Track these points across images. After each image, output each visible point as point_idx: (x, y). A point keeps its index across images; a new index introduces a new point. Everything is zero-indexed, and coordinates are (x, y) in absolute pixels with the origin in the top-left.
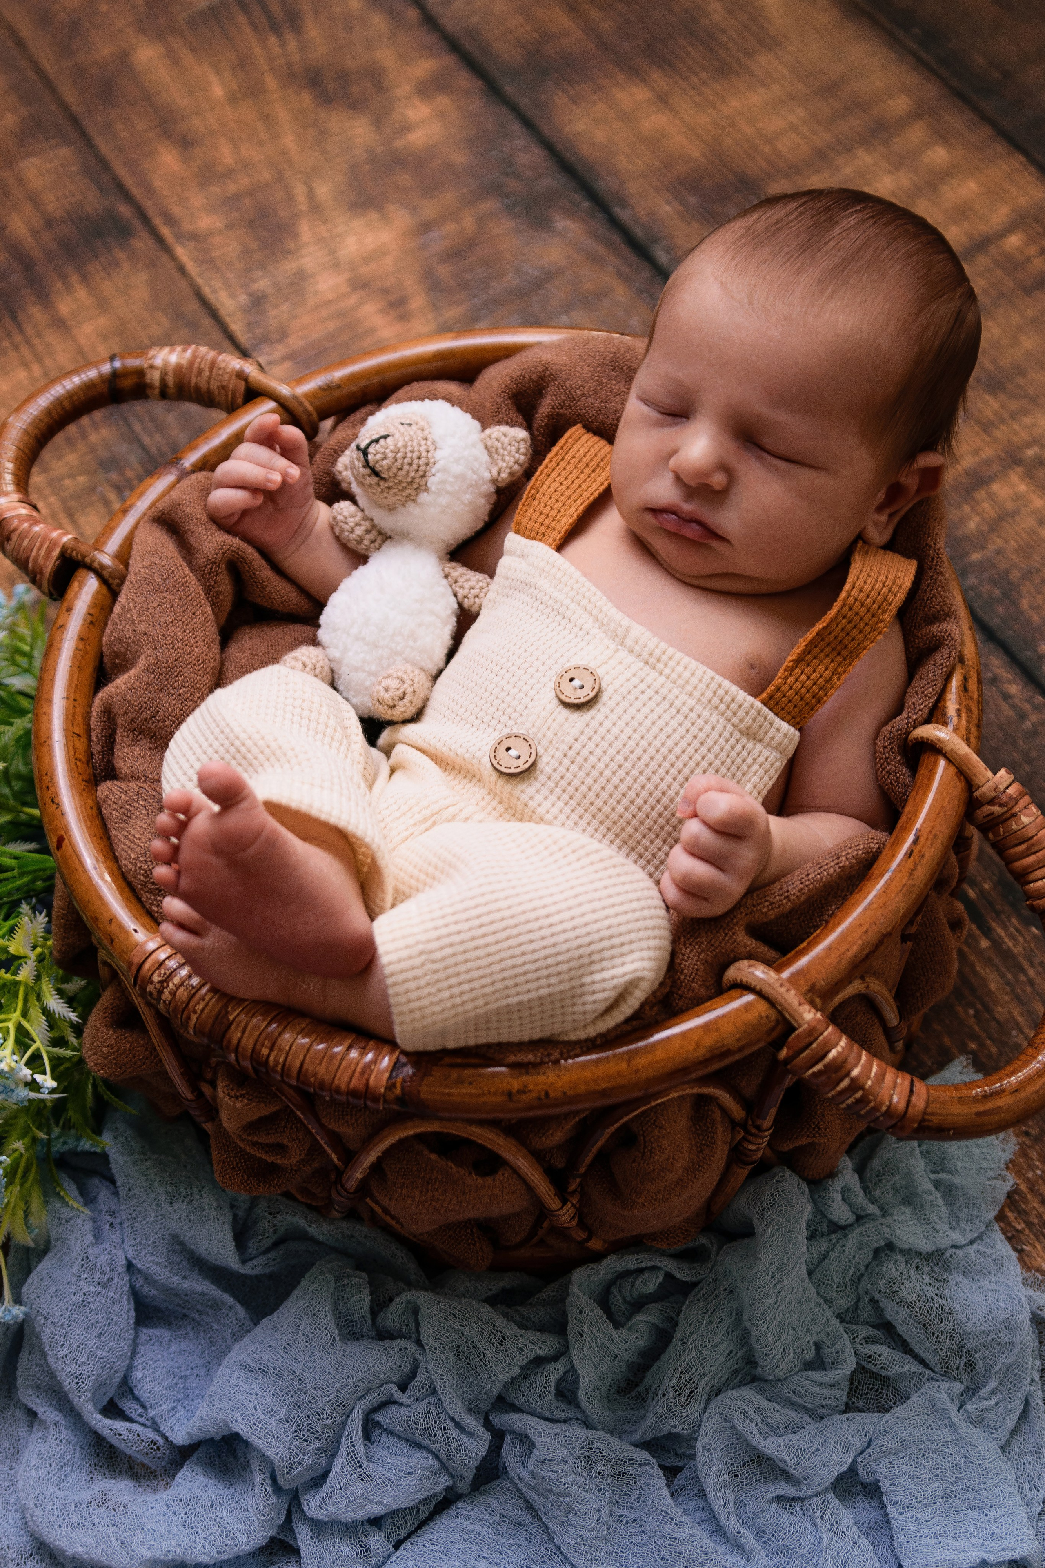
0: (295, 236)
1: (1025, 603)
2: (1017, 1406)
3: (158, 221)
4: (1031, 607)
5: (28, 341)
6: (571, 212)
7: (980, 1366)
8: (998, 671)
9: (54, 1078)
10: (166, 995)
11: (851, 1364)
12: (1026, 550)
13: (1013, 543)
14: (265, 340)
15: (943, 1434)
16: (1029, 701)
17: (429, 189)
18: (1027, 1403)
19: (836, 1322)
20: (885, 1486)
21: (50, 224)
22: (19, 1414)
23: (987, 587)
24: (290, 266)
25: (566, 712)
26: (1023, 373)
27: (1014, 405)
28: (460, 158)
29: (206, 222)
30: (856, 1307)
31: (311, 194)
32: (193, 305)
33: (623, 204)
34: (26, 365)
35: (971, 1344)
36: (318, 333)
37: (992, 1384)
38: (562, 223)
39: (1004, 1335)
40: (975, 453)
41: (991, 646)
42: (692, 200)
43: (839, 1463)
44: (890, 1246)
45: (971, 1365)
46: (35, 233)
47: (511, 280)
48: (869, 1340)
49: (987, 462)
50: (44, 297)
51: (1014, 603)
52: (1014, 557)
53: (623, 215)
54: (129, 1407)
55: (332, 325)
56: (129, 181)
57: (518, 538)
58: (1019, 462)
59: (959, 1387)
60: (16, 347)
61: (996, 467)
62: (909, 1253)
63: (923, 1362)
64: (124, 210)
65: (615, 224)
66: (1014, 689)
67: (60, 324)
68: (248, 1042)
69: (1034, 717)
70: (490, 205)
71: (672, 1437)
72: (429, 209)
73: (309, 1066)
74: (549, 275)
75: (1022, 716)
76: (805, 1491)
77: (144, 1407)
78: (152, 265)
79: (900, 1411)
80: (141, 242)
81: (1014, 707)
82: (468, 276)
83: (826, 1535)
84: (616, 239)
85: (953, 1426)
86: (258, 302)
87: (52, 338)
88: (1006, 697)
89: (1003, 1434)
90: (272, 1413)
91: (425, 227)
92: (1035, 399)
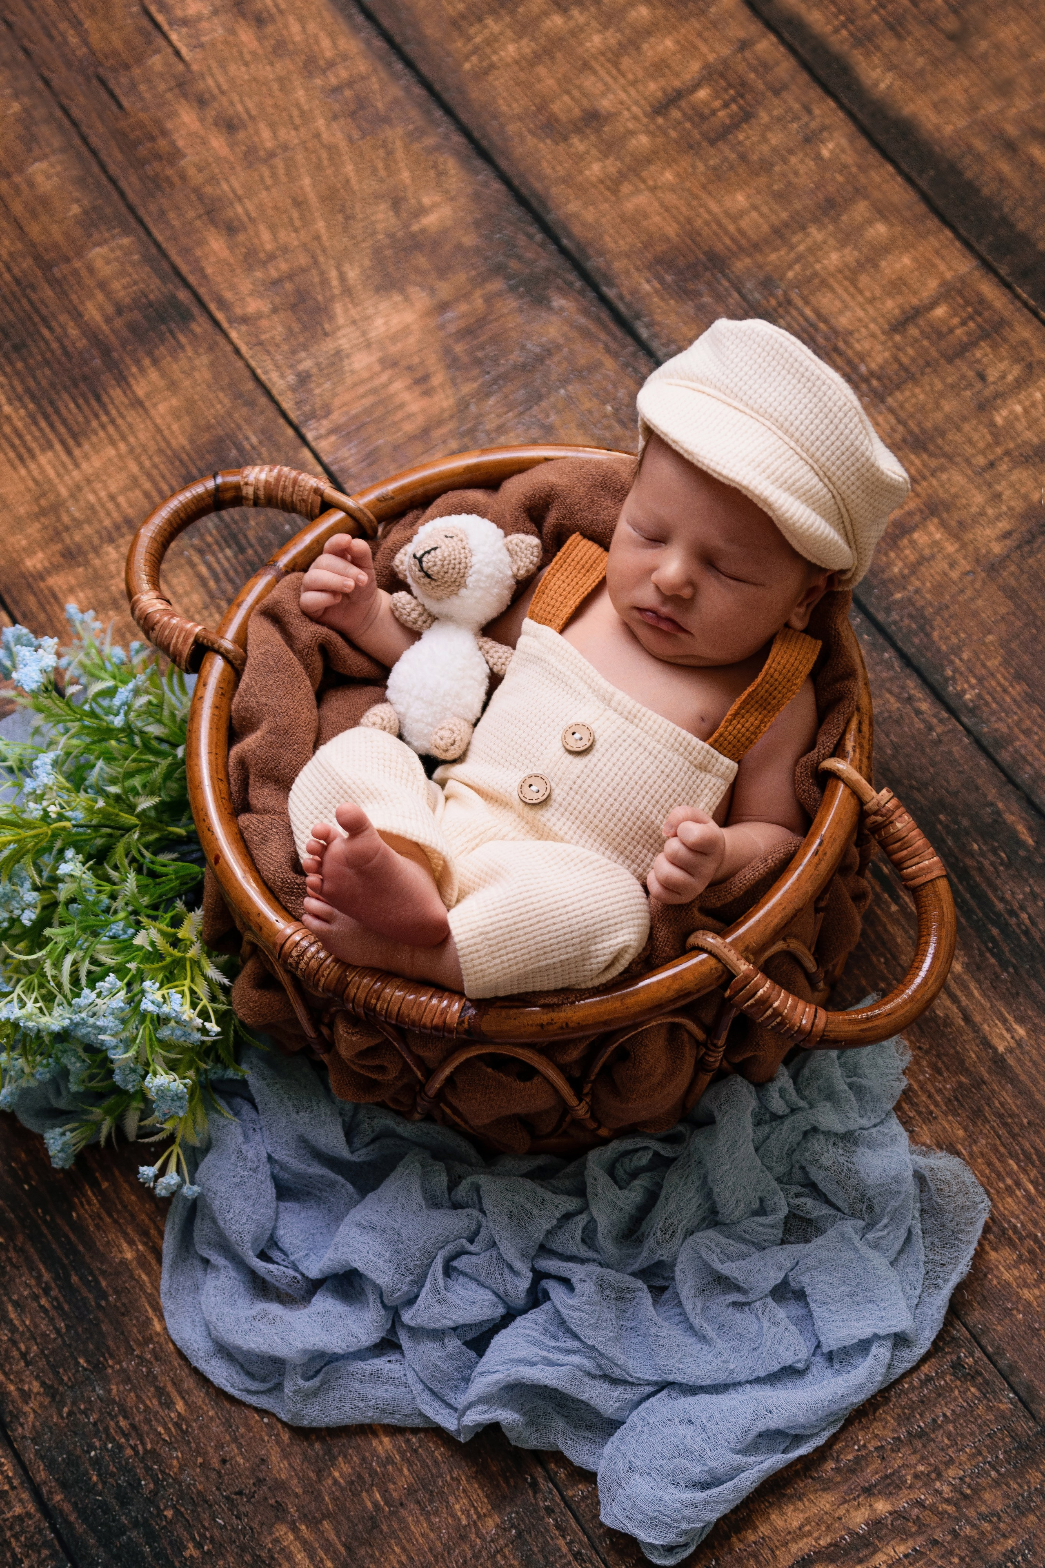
0: (331, 318)
1: (936, 635)
2: (902, 1234)
3: (213, 307)
4: (941, 638)
5: (113, 421)
6: (566, 290)
7: (877, 1209)
8: (912, 692)
9: (218, 1024)
10: (302, 965)
11: (785, 1211)
12: (938, 589)
13: (928, 584)
14: (312, 415)
15: (849, 1255)
16: (936, 716)
17: (443, 272)
18: (910, 1232)
19: (774, 1184)
20: (808, 1290)
21: (120, 311)
23: (907, 621)
24: (329, 346)
25: (570, 758)
26: (942, 434)
27: (934, 463)
28: (469, 240)
29: (253, 306)
30: (790, 1173)
31: (342, 278)
32: (251, 385)
33: (610, 284)
34: (113, 443)
35: (870, 1193)
36: (356, 409)
37: (885, 1221)
38: (558, 302)
39: (894, 1187)
41: (908, 671)
42: (669, 278)
43: (774, 1277)
44: (815, 1130)
45: (870, 1208)
46: (108, 320)
47: (516, 357)
48: (797, 1195)
49: (910, 514)
50: (122, 380)
51: (928, 635)
52: (928, 596)
53: (610, 293)
54: (276, 1253)
55: (368, 401)
56: (184, 269)
57: (531, 622)
59: (861, 1223)
60: (103, 427)
61: (917, 517)
62: (828, 1134)
63: (836, 1207)
64: (183, 295)
65: (604, 300)
66: (924, 706)
67: (138, 404)
68: (361, 995)
69: (939, 729)
70: (497, 285)
71: (660, 1264)
72: (445, 289)
73: (405, 1010)
74: (548, 352)
75: (930, 728)
76: (751, 1297)
77: (285, 1253)
78: (212, 348)
79: (818, 1241)
80: (200, 326)
81: (924, 721)
82: (480, 354)
83: (765, 1325)
84: (605, 316)
85: (856, 1250)
86: (304, 379)
87: (132, 416)
88: (918, 712)
89: (892, 1254)
90: (380, 1255)
91: (442, 307)
92: (950, 458)
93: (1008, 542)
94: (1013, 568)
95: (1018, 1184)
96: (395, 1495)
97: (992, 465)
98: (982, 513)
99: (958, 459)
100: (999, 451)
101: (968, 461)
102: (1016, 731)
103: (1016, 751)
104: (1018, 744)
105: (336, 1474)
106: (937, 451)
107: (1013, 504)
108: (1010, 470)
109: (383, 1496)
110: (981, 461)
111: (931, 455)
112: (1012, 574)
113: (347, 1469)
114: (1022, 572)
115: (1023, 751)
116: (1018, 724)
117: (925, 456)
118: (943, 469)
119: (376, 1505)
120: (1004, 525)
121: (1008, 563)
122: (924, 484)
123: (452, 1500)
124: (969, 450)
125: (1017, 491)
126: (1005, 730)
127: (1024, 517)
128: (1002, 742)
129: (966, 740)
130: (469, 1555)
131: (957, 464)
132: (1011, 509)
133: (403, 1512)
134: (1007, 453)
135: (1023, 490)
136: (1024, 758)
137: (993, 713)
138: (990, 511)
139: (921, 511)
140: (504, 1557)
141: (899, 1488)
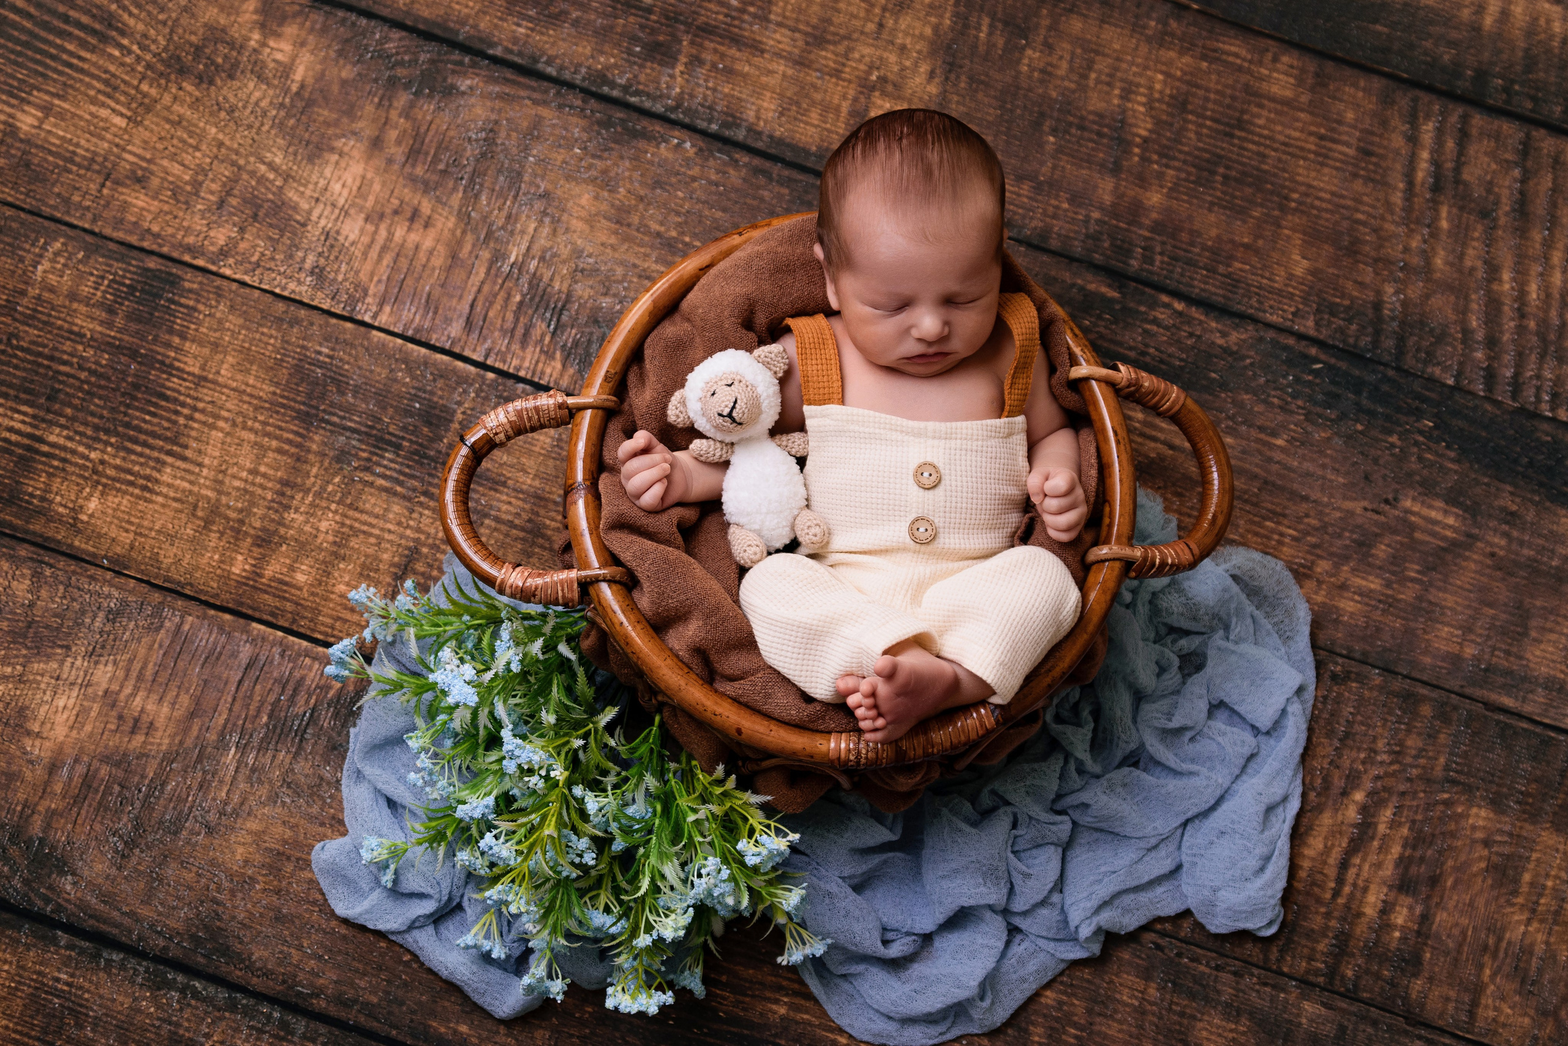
0: (295, 208)
2: (1249, 621)
3: (187, 258)
5: (195, 409)
6: (460, 70)
7: (1224, 616)
10: (863, 761)
11: (1176, 662)
14: (352, 301)
15: (1233, 658)
17: (350, 112)
18: (1252, 616)
19: (1157, 646)
20: (1226, 700)
21: (111, 311)
22: (838, 981)
24: (314, 233)
25: (931, 492)
26: (829, 21)
27: (841, 49)
28: (348, 72)
29: (221, 236)
30: (1157, 633)
31: (271, 166)
32: (281, 306)
33: (492, 45)
34: (213, 427)
35: (1216, 610)
36: (383, 272)
37: (1234, 620)
38: (464, 84)
39: (1227, 596)
40: (844, 97)
42: (532, 13)
43: (1203, 706)
44: (1154, 594)
45: (1220, 619)
46: (110, 325)
47: (471, 152)
48: (1174, 642)
49: (855, 100)
50: (169, 368)
53: (498, 52)
54: (890, 936)
55: (387, 259)
56: (133, 239)
57: (813, 407)
58: (873, 88)
59: (1221, 633)
60: (191, 418)
61: (862, 99)
62: (1162, 591)
63: (1203, 633)
64: (152, 263)
65: (495, 60)
67: (201, 380)
70: (403, 99)
71: (1132, 753)
72: (365, 126)
74: (492, 131)
76: (1198, 728)
77: (896, 930)
78: (219, 294)
79: (1210, 663)
80: (191, 281)
82: (441, 166)
83: (1220, 739)
84: (509, 74)
85: (1233, 652)
86: (318, 273)
87: (206, 394)
89: (1251, 638)
90: (978, 886)
91: (376, 143)
92: (848, 37)
93: (937, 80)
94: (956, 98)
95: (1282, 535)
96: (1082, 1021)
97: (881, 25)
98: (903, 69)
99: (855, 36)
100: (877, 11)
101: (862, 33)
102: (1048, 220)
103: (1059, 235)
104: (1056, 229)
105: (1037, 1039)
106: (837, 38)
107: (918, 47)
108: (896, 22)
109: (1076, 1028)
110: (871, 27)
111: (835, 43)
112: (958, 103)
113: (1040, 1030)
114: (963, 96)
115: (1063, 232)
116: (1045, 214)
117: (831, 47)
118: (850, 50)
119: (1076, 1037)
120: (924, 68)
121: (950, 96)
122: (847, 70)
123: (1118, 996)
124: (857, 23)
125: (913, 35)
126: (1041, 224)
127: (933, 53)
128: (1045, 234)
129: (1022, 249)
130: (1155, 1020)
131: (857, 40)
132: (919, 52)
133: (1096, 1028)
134: (884, 9)
135: (917, 32)
136: (1067, 237)
137: (1024, 217)
138: (908, 63)
139: (861, 93)
140: (1177, 1004)
141: (1359, 778)
